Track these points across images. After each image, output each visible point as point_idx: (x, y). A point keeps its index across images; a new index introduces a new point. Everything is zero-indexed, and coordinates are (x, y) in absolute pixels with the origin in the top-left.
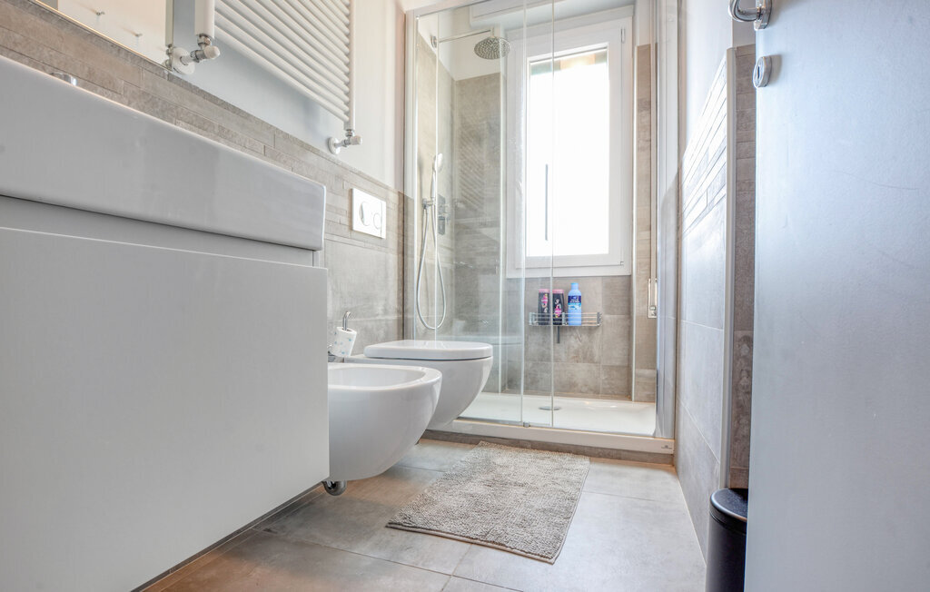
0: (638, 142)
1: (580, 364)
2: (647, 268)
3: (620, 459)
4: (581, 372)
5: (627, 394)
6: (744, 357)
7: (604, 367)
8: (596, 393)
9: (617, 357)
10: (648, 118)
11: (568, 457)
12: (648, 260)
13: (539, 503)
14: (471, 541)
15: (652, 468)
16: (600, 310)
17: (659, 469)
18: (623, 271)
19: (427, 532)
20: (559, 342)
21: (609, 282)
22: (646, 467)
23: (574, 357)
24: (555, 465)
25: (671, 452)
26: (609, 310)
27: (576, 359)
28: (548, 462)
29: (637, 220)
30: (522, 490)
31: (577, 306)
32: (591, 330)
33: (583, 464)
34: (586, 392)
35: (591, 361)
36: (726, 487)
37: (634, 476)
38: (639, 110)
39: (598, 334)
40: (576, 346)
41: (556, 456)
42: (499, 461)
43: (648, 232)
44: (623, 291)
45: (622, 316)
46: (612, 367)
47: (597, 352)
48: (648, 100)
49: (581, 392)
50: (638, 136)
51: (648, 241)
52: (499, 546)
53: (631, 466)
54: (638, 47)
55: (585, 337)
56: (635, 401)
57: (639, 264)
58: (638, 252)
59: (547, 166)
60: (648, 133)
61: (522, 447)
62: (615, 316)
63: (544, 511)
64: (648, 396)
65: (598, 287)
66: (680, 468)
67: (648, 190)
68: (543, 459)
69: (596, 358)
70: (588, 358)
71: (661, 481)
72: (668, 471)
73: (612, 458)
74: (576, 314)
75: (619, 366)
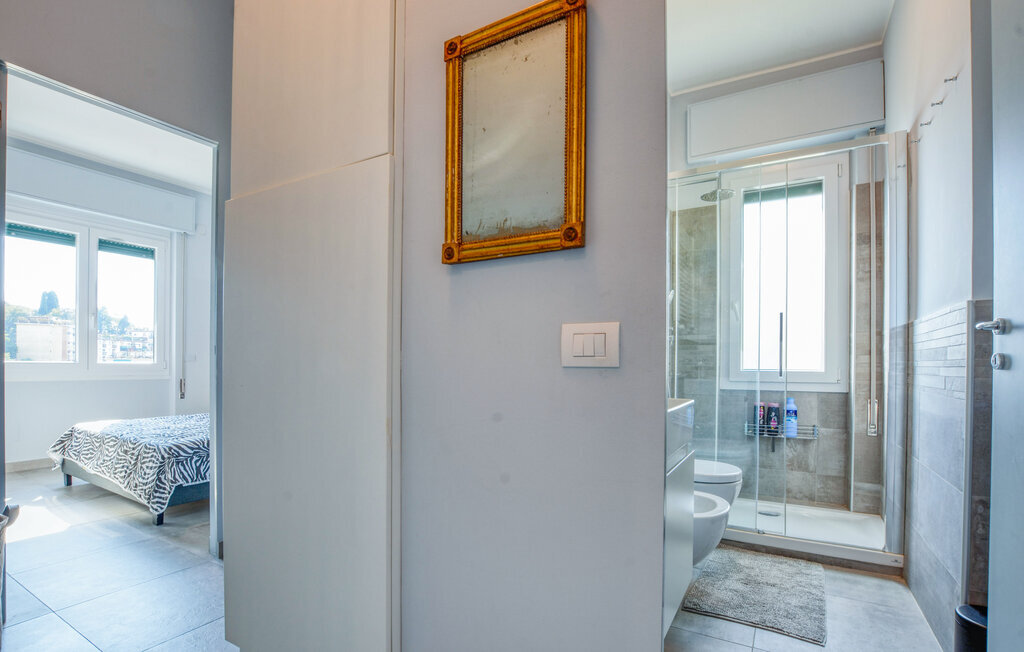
0: (857, 273)
1: (795, 473)
2: (867, 388)
3: (850, 567)
4: (795, 479)
5: (845, 504)
6: (980, 514)
7: (820, 476)
8: (811, 500)
9: (834, 467)
10: (868, 251)
11: (803, 564)
12: (868, 382)
13: (794, 601)
14: (754, 625)
15: (882, 578)
16: (816, 423)
17: (890, 579)
18: (841, 389)
19: (717, 616)
20: (773, 451)
21: (824, 398)
22: (876, 577)
23: (788, 466)
24: (794, 570)
25: (901, 565)
26: (825, 423)
27: (791, 466)
28: (787, 567)
29: (857, 344)
30: (774, 590)
31: (793, 420)
32: (805, 442)
33: (817, 570)
34: (801, 499)
35: (806, 469)
36: (966, 603)
37: (869, 585)
38: (858, 244)
39: (813, 446)
40: (791, 455)
41: (791, 561)
42: (742, 562)
43: (868, 356)
44: (841, 407)
45: (840, 430)
46: (828, 477)
47: (812, 462)
48: (867, 234)
49: (796, 498)
50: (858, 267)
51: (868, 365)
52: (780, 631)
53: (862, 574)
54: (857, 186)
55: (799, 447)
56: (855, 511)
57: (858, 386)
58: (857, 375)
59: (781, 314)
60: (867, 265)
61: (756, 551)
62: (832, 430)
63: (801, 607)
64: (867, 508)
65: (814, 402)
66: (912, 580)
67: (868, 317)
68: (781, 563)
69: (811, 468)
70: (802, 466)
71: (893, 590)
72: (899, 582)
73: (843, 566)
74: (791, 427)
75: (836, 477)
